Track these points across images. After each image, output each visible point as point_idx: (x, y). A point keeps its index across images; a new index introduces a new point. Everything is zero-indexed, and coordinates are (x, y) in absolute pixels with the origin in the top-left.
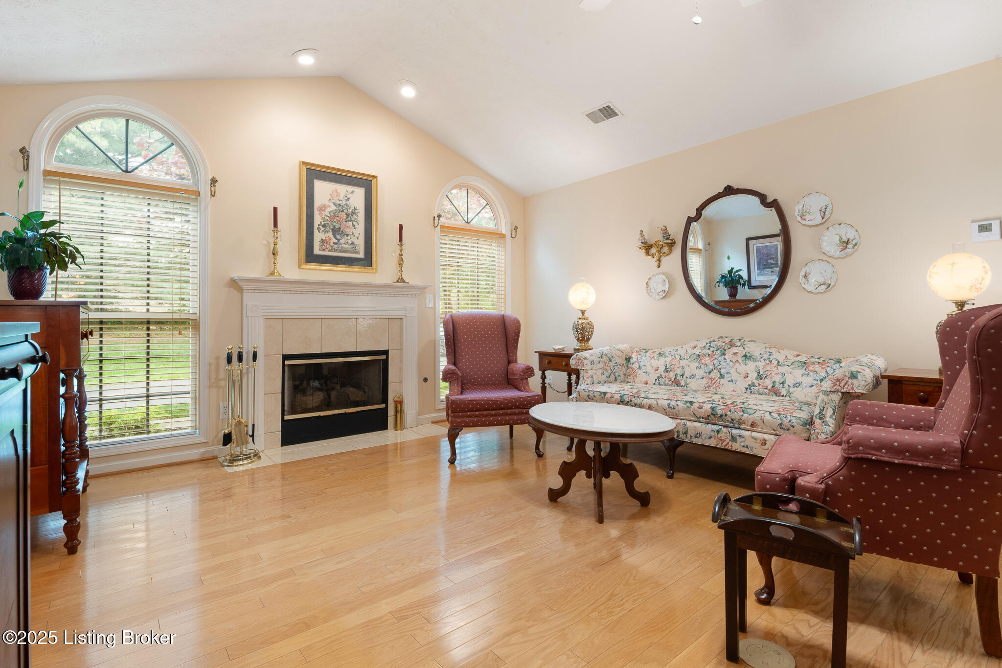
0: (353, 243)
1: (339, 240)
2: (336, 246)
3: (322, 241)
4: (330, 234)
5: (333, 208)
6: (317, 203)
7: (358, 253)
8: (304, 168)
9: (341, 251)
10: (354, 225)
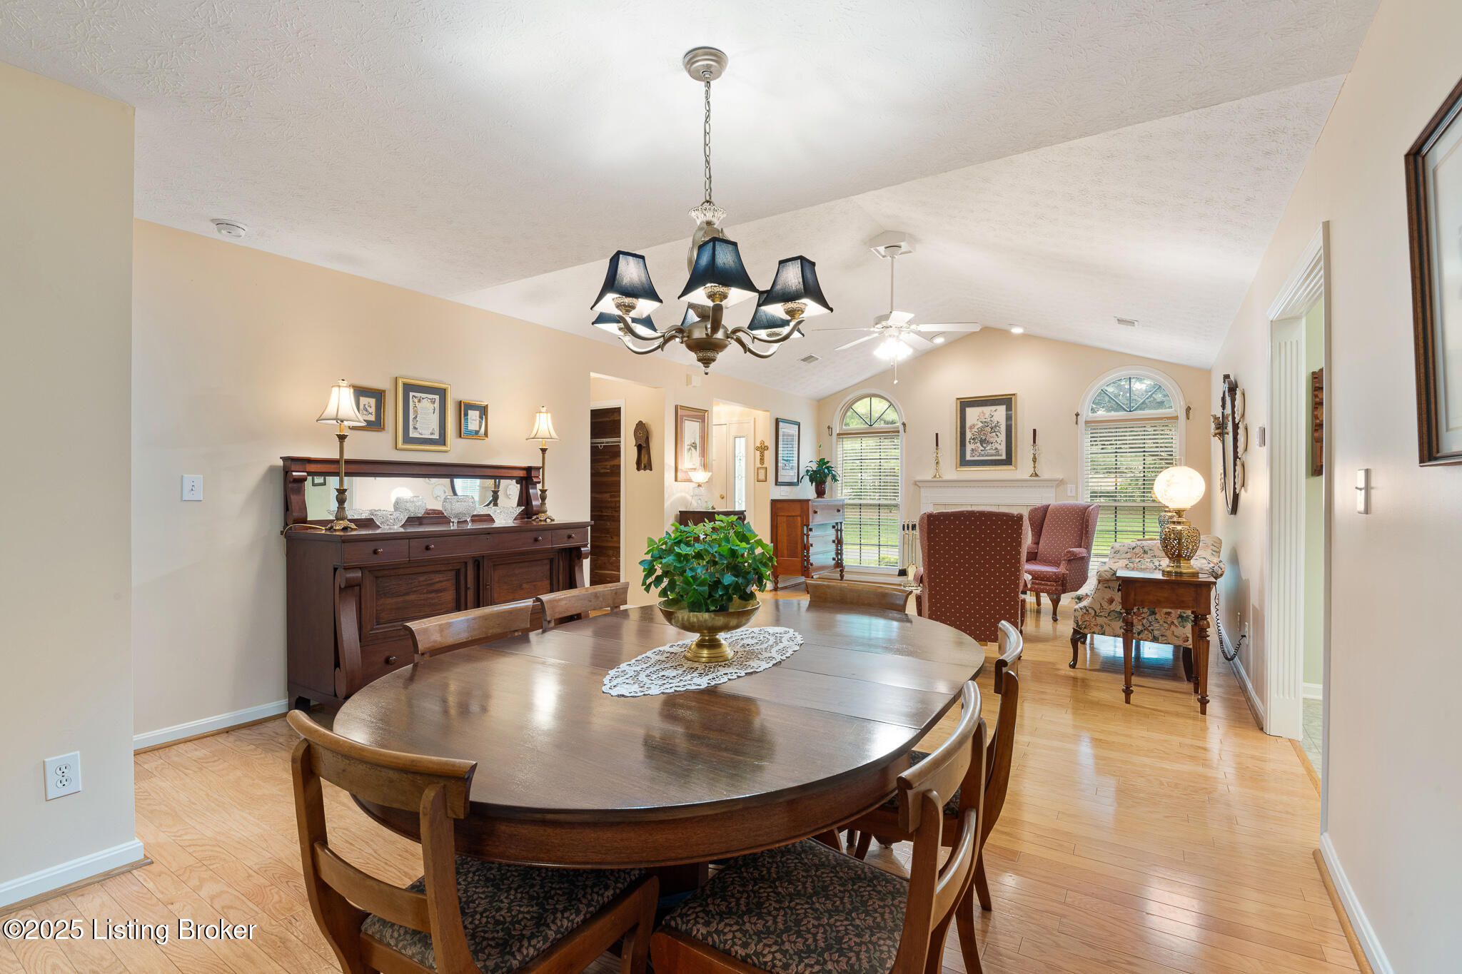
0: (996, 449)
1: (985, 448)
2: (983, 453)
3: (973, 450)
4: (979, 444)
5: (981, 425)
6: (968, 424)
7: (1001, 455)
8: (958, 401)
9: (987, 456)
10: (997, 435)
